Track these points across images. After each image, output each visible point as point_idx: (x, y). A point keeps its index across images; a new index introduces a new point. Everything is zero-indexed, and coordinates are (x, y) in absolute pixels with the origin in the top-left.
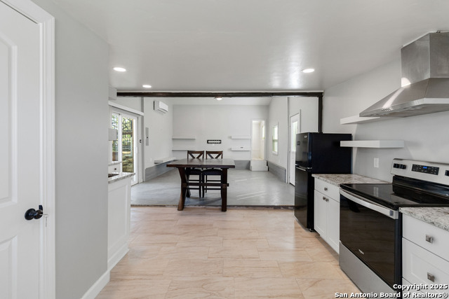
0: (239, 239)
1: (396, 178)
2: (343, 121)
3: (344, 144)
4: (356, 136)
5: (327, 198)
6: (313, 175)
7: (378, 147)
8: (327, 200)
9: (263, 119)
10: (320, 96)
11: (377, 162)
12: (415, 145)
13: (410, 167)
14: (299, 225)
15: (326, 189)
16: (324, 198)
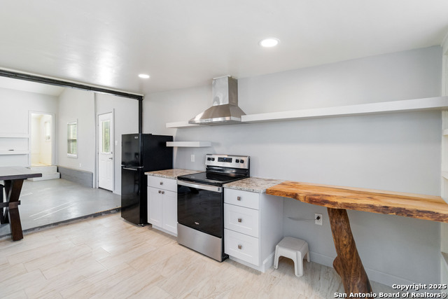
0: (66, 262)
1: (209, 168)
2: (169, 125)
3: (169, 144)
4: (176, 137)
5: (162, 191)
6: (146, 173)
7: (198, 146)
8: (163, 193)
9: (50, 113)
10: (140, 99)
11: (193, 158)
12: (218, 144)
13: (216, 159)
14: (129, 225)
15: (161, 184)
16: (160, 192)
